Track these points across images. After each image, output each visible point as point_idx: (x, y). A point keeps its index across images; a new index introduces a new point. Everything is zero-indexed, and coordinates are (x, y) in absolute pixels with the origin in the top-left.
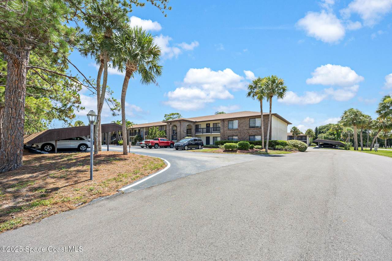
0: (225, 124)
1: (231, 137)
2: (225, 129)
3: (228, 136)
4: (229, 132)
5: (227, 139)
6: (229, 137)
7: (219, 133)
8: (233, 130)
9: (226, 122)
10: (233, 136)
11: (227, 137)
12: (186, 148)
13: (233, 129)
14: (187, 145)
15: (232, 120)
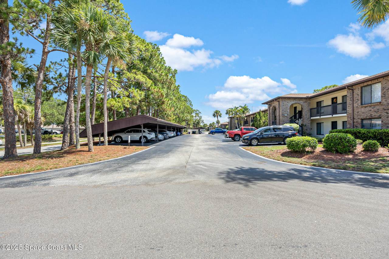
0: (355, 96)
1: (369, 122)
2: (355, 105)
3: (362, 120)
4: (363, 110)
5: (359, 126)
6: (365, 122)
7: (345, 115)
8: (370, 106)
9: (357, 91)
10: (371, 119)
11: (360, 121)
12: (255, 142)
13: (371, 104)
14: (256, 138)
15: (368, 85)
